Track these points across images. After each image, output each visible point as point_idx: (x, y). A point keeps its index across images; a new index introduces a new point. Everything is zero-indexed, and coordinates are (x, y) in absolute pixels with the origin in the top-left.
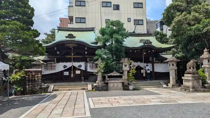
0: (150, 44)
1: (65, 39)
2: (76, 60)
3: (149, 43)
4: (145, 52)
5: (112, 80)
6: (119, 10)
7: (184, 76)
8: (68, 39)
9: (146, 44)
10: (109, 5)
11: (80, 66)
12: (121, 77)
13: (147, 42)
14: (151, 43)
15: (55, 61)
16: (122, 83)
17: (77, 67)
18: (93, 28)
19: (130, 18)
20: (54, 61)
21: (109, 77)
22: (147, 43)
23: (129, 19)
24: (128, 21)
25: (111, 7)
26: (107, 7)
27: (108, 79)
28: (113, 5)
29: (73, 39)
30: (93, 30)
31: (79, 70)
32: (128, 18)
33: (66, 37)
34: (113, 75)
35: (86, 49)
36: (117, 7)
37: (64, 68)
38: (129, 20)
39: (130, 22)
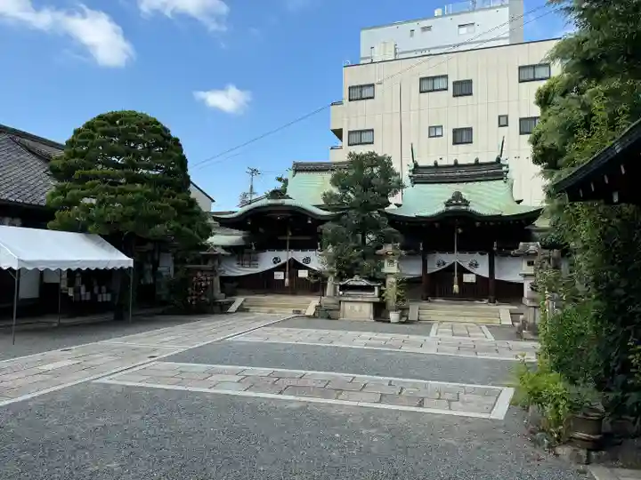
0: (464, 208)
1: (266, 202)
2: (297, 246)
3: (459, 205)
4: (460, 226)
5: (349, 295)
6: (471, 94)
8: (270, 202)
9: (451, 208)
10: (439, 84)
11: (308, 260)
12: (370, 289)
13: (454, 202)
14: (466, 203)
15: (254, 248)
16: (372, 305)
17: (301, 262)
19: (507, 117)
20: (251, 247)
21: (343, 288)
22: (455, 205)
23: (502, 119)
24: (500, 126)
25: (446, 89)
26: (434, 90)
27: (341, 293)
28: (455, 83)
29: (280, 201)
31: (306, 268)
32: (499, 117)
33: (269, 197)
34: (351, 283)
35: (310, 222)
36: (463, 88)
37: (275, 263)
38: (503, 121)
39: (507, 125)
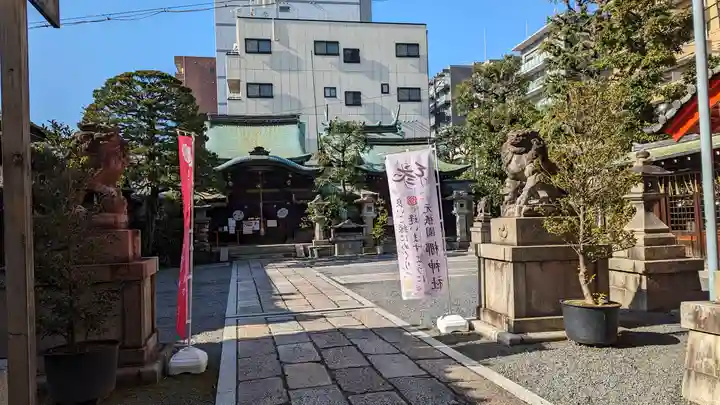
1: (248, 156)
5: (342, 236)
6: (359, 62)
7: (472, 226)
8: (254, 157)
10: (332, 49)
12: (360, 230)
16: (362, 242)
18: (295, 116)
19: (388, 85)
21: (338, 230)
23: (385, 87)
24: (383, 93)
25: (338, 54)
26: (327, 54)
28: (345, 50)
29: (265, 157)
30: (295, 122)
32: (382, 85)
33: (252, 153)
34: (344, 226)
35: (290, 176)
36: (353, 56)
38: (385, 89)
39: (388, 93)
